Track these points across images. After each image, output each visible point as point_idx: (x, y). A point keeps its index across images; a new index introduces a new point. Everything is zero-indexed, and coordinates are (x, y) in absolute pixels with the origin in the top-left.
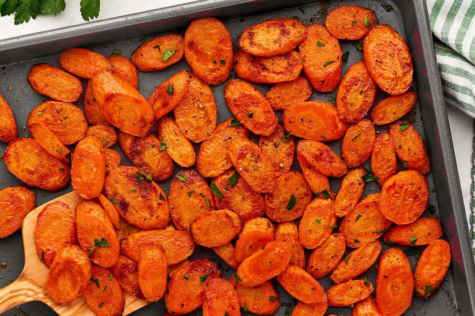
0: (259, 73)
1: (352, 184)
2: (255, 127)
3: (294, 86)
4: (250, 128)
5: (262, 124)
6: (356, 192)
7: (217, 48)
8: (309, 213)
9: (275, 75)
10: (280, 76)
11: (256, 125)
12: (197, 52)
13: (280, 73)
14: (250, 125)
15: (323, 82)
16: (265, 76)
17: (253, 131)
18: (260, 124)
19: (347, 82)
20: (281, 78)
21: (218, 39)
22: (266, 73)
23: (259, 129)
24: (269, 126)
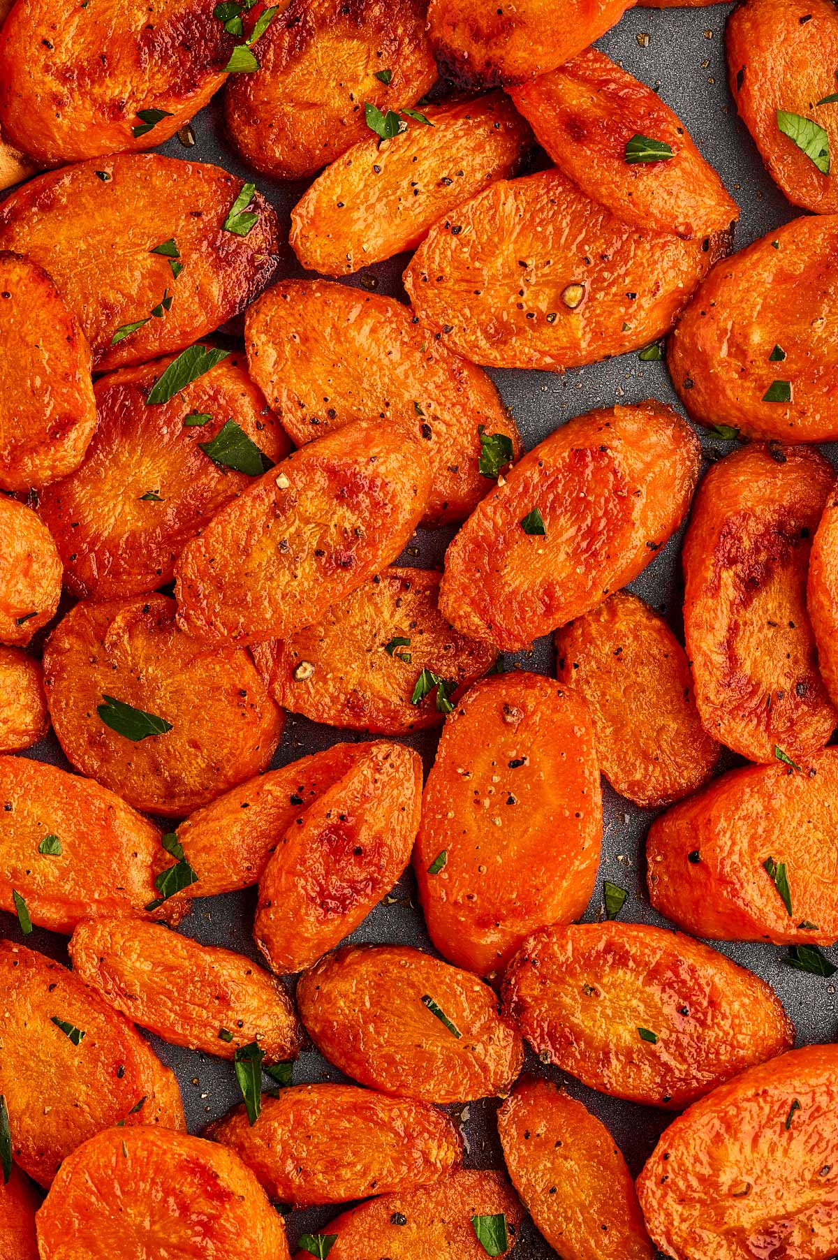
0: (732, 561)
1: (223, 999)
4: (473, 522)
6: (186, 1018)
8: (86, 802)
9: (721, 633)
10: (719, 659)
13: (732, 658)
14: (489, 525)
15: (694, 858)
16: (715, 590)
17: (460, 538)
18: (496, 570)
19: (692, 970)
22: (730, 592)
23: (472, 563)
24: (483, 613)
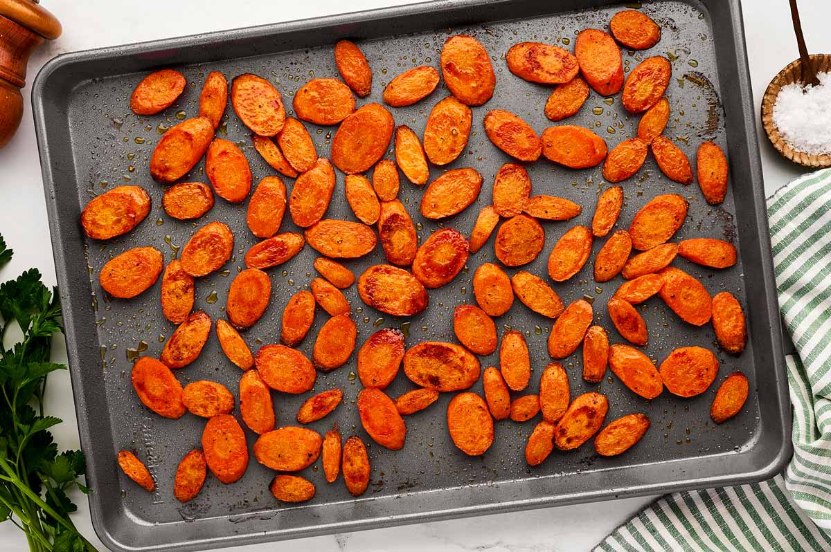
2: (521, 154)
3: (570, 88)
5: (528, 150)
7: (475, 64)
11: (522, 152)
12: (456, 74)
20: (554, 79)
21: (475, 55)
